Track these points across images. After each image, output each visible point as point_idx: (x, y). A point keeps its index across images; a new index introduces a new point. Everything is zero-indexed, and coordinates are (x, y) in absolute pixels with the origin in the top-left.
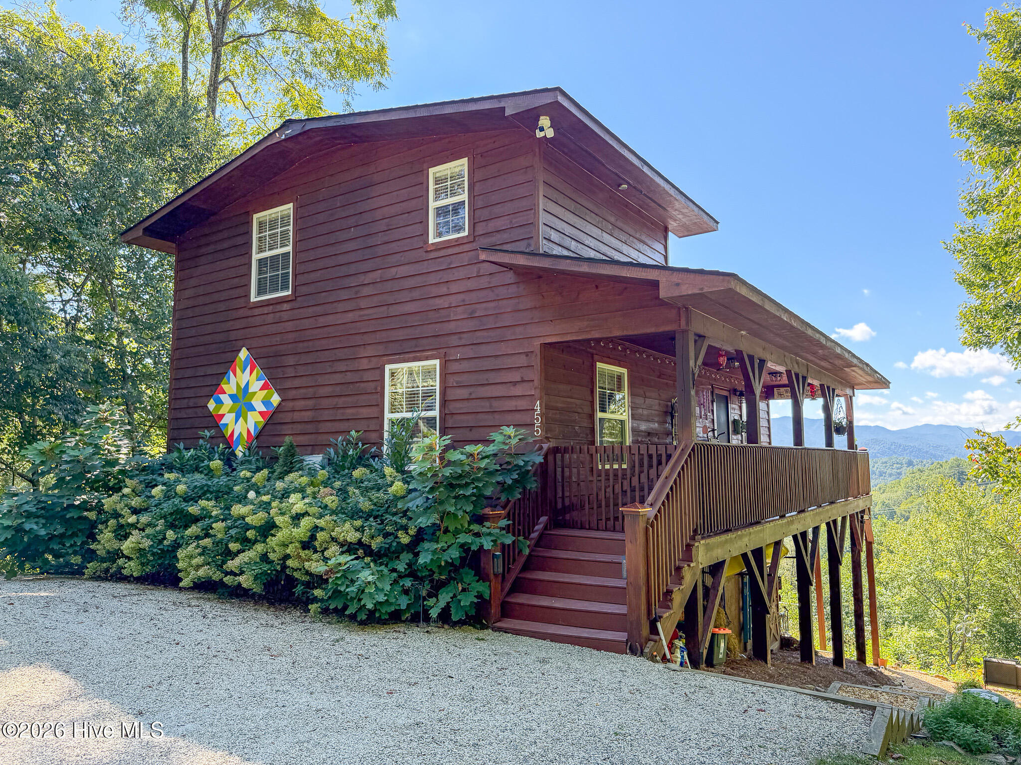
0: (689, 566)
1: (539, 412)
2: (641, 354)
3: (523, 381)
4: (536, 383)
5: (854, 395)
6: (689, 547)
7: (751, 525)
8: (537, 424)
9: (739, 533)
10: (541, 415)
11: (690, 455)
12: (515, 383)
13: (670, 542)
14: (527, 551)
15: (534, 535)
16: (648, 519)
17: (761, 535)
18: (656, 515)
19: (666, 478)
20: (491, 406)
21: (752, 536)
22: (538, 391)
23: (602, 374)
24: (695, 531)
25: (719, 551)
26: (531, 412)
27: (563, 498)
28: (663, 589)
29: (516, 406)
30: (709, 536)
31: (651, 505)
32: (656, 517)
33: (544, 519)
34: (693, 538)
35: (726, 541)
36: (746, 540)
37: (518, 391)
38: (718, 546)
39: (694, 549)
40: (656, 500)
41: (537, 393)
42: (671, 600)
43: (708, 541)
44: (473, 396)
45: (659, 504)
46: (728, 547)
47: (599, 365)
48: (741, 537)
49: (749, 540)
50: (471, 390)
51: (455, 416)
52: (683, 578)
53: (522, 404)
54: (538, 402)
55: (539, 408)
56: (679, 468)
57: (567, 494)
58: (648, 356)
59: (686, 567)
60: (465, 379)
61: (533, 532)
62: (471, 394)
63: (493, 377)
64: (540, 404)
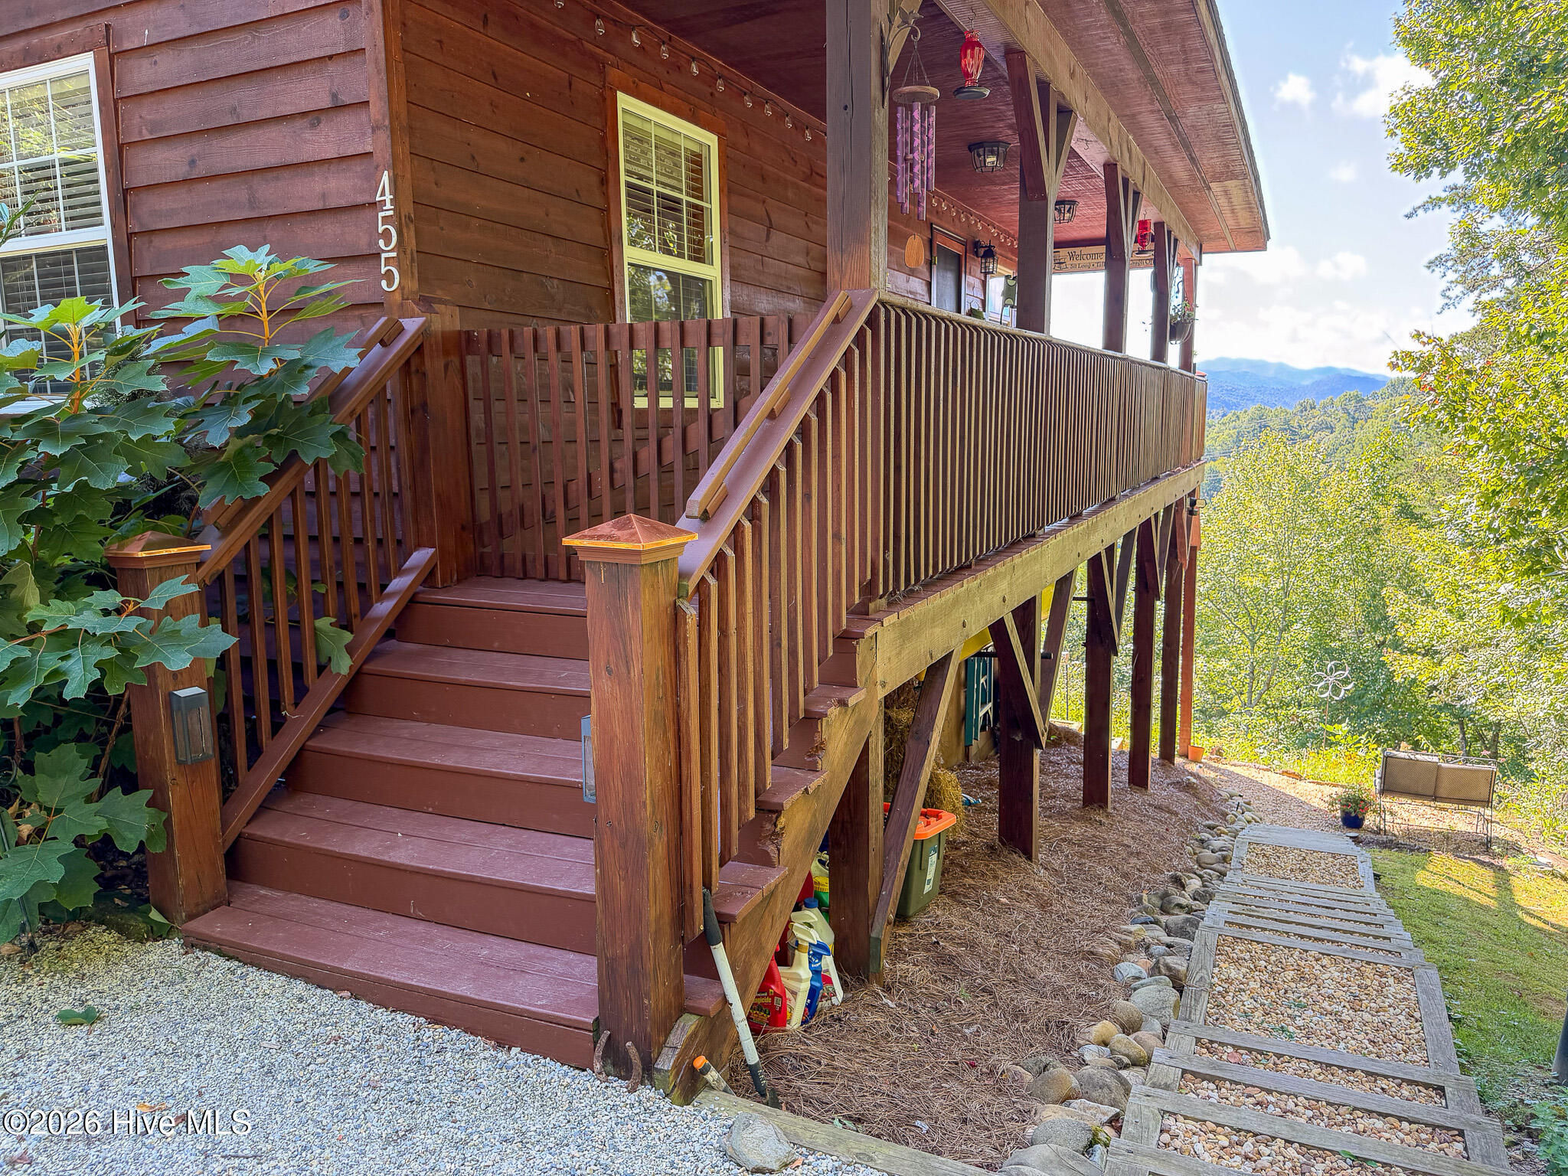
0: (843, 703)
1: (388, 209)
2: (759, 104)
3: (339, 108)
4: (378, 110)
5: (1201, 264)
6: (846, 640)
7: (1014, 546)
8: (388, 250)
9: (991, 571)
10: (400, 221)
11: (860, 339)
12: (314, 116)
13: (776, 644)
14: (343, 665)
15: (384, 608)
16: (684, 575)
17: (1037, 568)
18: (720, 557)
19: (772, 415)
20: (252, 203)
21: (1019, 572)
22: (384, 136)
23: (639, 138)
24: (869, 589)
25: (937, 630)
26: (367, 213)
27: (492, 489)
28: (741, 812)
29: (324, 196)
30: (910, 595)
31: (706, 517)
32: (718, 565)
33: (421, 557)
34: (861, 612)
35: (956, 602)
36: (1003, 586)
37: (324, 142)
38: (933, 620)
39: (861, 647)
40: (725, 499)
41: (377, 143)
42: (776, 835)
43: (905, 613)
44: (200, 171)
45: (735, 512)
46: (958, 615)
47: (625, 102)
48: (992, 583)
49: (1010, 585)
50: (195, 148)
51: (157, 241)
52: (821, 747)
53: (339, 187)
54: (386, 178)
55: (388, 197)
56: (821, 381)
57: (503, 479)
58: (780, 116)
59: (834, 711)
60: (177, 113)
61: (381, 599)
62: (192, 163)
63: (251, 101)
64: (394, 181)
